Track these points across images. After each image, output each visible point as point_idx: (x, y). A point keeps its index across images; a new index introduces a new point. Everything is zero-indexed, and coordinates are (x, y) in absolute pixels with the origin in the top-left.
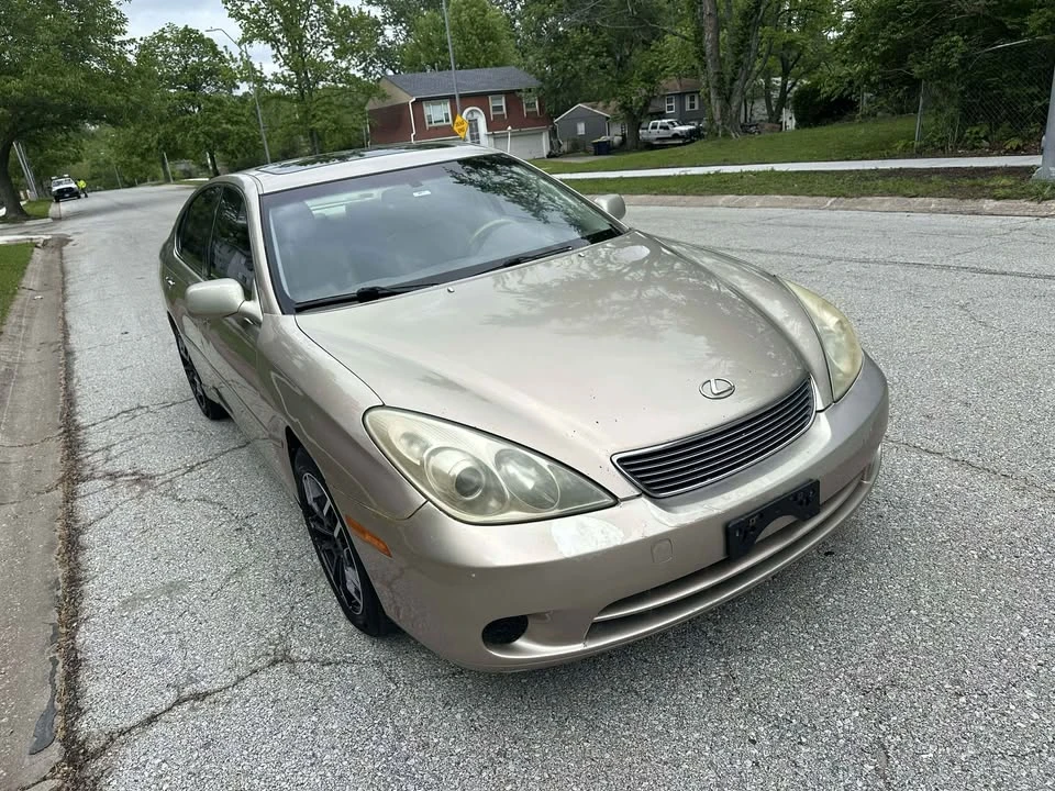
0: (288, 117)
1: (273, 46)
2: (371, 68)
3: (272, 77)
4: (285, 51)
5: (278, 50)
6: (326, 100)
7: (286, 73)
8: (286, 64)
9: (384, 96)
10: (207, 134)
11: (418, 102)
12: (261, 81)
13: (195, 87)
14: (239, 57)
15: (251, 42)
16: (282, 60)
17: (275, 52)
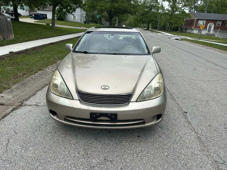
0: (166, 18)
1: (169, 3)
2: (191, 10)
3: (166, 9)
4: (171, 4)
5: (170, 4)
6: (176, 16)
7: (169, 9)
8: (170, 7)
9: (190, 17)
10: (149, 19)
11: (198, 20)
12: (164, 10)
13: (151, 9)
14: (161, 4)
15: (165, 1)
16: (170, 6)
17: (169, 4)
